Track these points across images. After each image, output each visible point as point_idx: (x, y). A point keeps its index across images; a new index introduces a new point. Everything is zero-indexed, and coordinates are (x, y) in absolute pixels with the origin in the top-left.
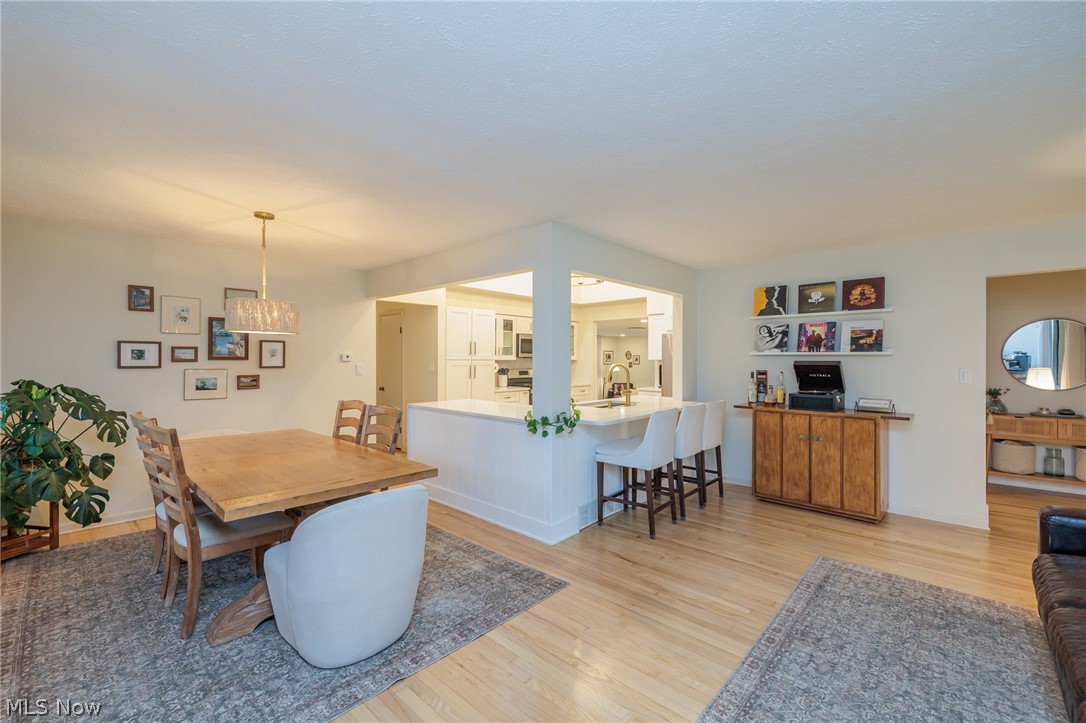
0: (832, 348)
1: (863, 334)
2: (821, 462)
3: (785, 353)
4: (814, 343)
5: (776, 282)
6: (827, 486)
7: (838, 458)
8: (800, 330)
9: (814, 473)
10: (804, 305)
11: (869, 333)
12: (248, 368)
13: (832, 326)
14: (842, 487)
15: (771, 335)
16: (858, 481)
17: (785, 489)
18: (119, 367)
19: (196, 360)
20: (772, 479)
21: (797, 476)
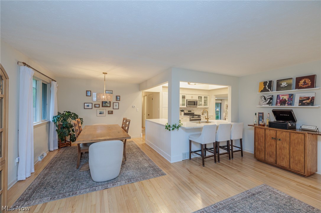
1: (305, 99)
2: (281, 149)
3: (271, 106)
4: (283, 102)
5: (268, 79)
6: (283, 159)
7: (288, 148)
8: (277, 97)
9: (278, 153)
10: (279, 88)
11: (308, 98)
12: (110, 109)
13: (291, 96)
14: (290, 160)
15: (265, 99)
16: (297, 158)
17: (266, 157)
18: (84, 108)
19: (99, 107)
20: (261, 153)
21: (271, 153)
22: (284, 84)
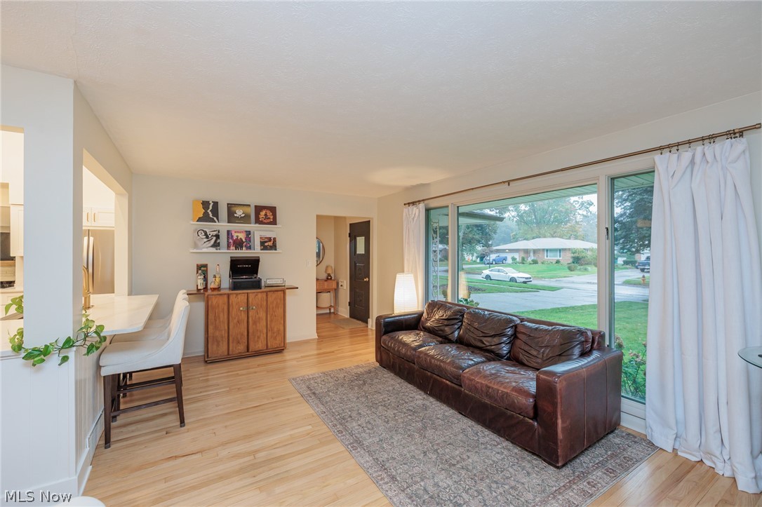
0: (249, 248)
1: (266, 240)
2: (255, 323)
3: (218, 251)
4: (239, 244)
6: (259, 337)
7: (264, 318)
8: (228, 234)
9: (251, 331)
10: (231, 218)
11: (270, 239)
13: (248, 233)
14: (267, 336)
15: (207, 237)
16: (275, 330)
17: (231, 348)
20: (221, 343)
21: (239, 337)
22: (239, 213)
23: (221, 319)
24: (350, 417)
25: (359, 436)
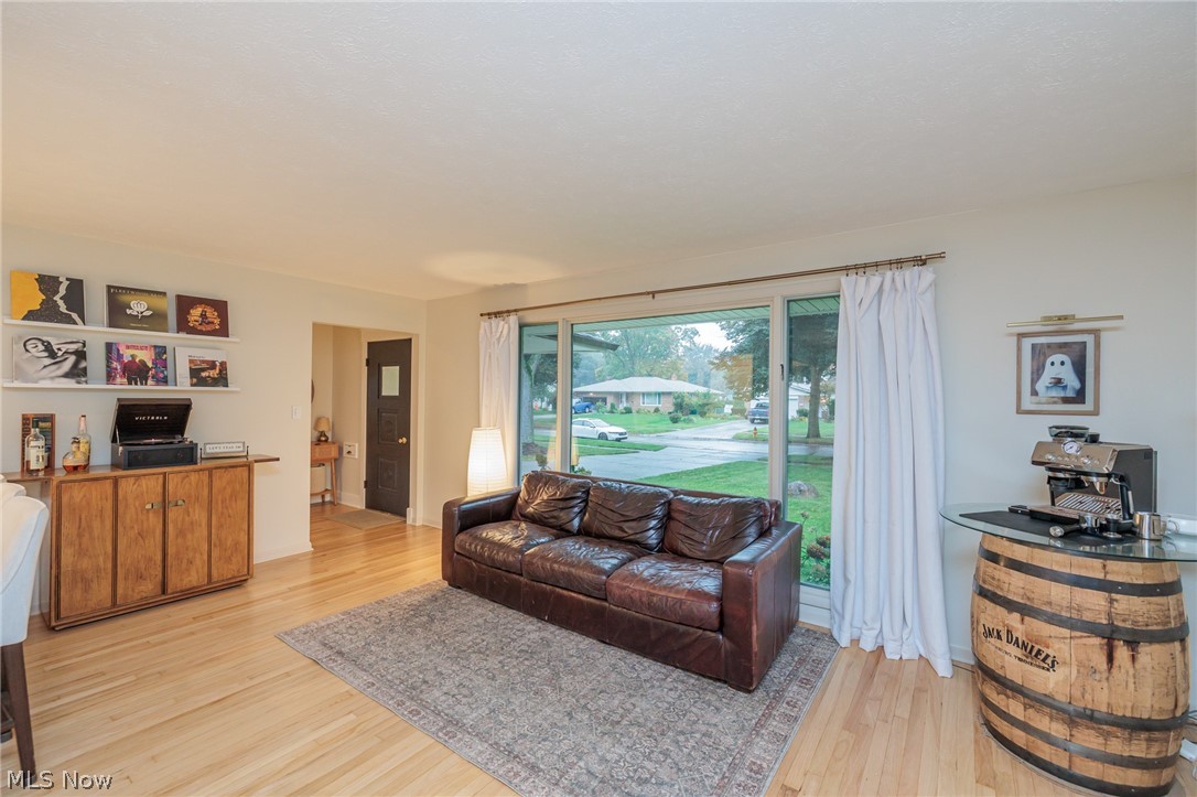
0: (165, 381)
1: (204, 366)
2: (181, 533)
4: (136, 372)
5: (58, 269)
6: (190, 562)
7: (204, 522)
8: (109, 351)
9: (171, 550)
10: (118, 316)
11: (212, 365)
13: (160, 351)
14: (210, 556)
15: (52, 355)
16: (229, 542)
17: (120, 591)
20: (94, 586)
21: (142, 565)
22: (138, 307)
23: (96, 532)
24: (425, 682)
25: (450, 712)
